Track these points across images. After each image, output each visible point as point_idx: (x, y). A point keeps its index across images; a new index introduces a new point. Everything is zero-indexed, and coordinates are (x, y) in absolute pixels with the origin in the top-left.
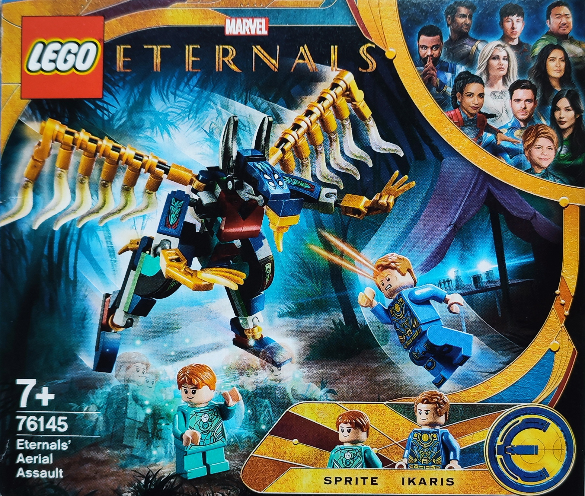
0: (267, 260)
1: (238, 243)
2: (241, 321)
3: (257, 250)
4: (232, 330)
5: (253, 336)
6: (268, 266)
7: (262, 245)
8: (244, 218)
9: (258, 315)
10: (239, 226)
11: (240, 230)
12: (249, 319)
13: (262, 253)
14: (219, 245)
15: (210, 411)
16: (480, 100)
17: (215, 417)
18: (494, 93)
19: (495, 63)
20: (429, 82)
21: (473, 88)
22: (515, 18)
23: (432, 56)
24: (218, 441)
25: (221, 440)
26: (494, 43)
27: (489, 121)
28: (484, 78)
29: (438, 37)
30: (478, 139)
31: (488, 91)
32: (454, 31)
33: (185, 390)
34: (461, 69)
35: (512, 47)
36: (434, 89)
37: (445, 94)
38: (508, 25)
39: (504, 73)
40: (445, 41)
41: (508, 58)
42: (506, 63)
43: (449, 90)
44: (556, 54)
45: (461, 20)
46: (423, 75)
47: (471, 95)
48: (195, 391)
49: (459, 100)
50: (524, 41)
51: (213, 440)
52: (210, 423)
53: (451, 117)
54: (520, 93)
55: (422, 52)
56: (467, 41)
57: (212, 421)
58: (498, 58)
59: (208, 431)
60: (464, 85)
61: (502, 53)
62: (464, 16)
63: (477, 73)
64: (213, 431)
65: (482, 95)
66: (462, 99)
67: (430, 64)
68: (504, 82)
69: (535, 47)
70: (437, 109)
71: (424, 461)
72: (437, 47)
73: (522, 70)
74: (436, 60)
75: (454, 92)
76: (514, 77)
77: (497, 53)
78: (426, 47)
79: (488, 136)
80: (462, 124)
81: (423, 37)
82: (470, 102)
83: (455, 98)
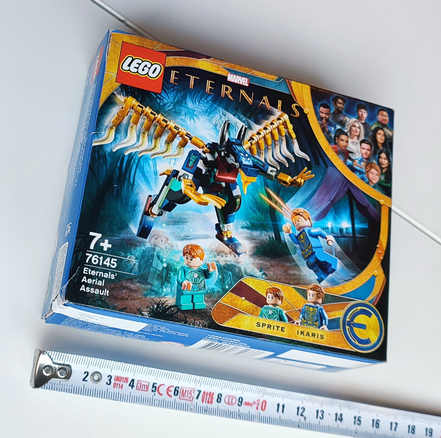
0: (238, 197)
1: (223, 184)
2: (221, 226)
3: (233, 190)
4: (216, 229)
5: (227, 236)
6: (238, 200)
7: (236, 188)
8: (228, 172)
9: (230, 224)
10: (225, 176)
11: (225, 178)
12: (226, 226)
13: (236, 192)
14: (213, 183)
15: (199, 272)
16: (347, 144)
17: (201, 276)
18: (353, 142)
19: (354, 128)
20: (323, 130)
21: (343, 137)
22: (363, 110)
23: (325, 117)
24: (201, 290)
25: (203, 290)
26: (354, 119)
27: (350, 155)
28: (349, 134)
29: (328, 109)
30: (345, 162)
31: (350, 140)
32: (336, 109)
33: (187, 257)
34: (338, 127)
35: (362, 123)
36: (326, 133)
37: (330, 136)
38: (360, 113)
39: (358, 134)
40: (332, 112)
41: (359, 128)
42: (358, 130)
43: (333, 135)
44: (380, 131)
45: (339, 105)
46: (321, 125)
47: (342, 140)
48: (192, 259)
49: (337, 141)
50: (367, 122)
51: (199, 289)
52: (198, 279)
53: (333, 148)
54: (364, 145)
55: (321, 114)
56: (341, 115)
57: (199, 278)
58: (355, 126)
59: (196, 283)
60: (340, 135)
61: (357, 125)
62: (340, 103)
63: (346, 131)
64: (199, 284)
65: (347, 142)
66: (338, 141)
67: (324, 121)
68: (358, 138)
69: (372, 126)
70: (327, 142)
71: (310, 323)
72: (328, 114)
73: (366, 135)
74: (327, 120)
75: (335, 137)
76: (362, 138)
77: (355, 124)
78: (323, 113)
79: (349, 162)
80: (338, 153)
81: (321, 108)
82: (342, 143)
83: (335, 140)
